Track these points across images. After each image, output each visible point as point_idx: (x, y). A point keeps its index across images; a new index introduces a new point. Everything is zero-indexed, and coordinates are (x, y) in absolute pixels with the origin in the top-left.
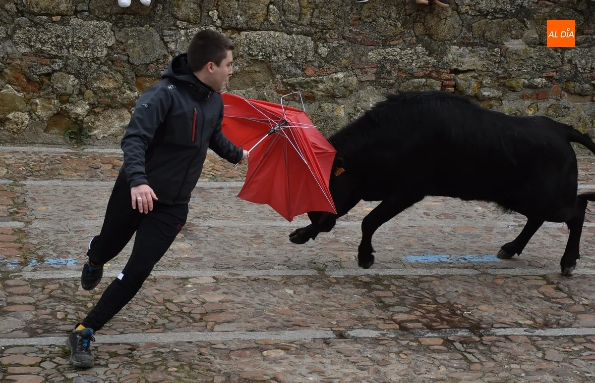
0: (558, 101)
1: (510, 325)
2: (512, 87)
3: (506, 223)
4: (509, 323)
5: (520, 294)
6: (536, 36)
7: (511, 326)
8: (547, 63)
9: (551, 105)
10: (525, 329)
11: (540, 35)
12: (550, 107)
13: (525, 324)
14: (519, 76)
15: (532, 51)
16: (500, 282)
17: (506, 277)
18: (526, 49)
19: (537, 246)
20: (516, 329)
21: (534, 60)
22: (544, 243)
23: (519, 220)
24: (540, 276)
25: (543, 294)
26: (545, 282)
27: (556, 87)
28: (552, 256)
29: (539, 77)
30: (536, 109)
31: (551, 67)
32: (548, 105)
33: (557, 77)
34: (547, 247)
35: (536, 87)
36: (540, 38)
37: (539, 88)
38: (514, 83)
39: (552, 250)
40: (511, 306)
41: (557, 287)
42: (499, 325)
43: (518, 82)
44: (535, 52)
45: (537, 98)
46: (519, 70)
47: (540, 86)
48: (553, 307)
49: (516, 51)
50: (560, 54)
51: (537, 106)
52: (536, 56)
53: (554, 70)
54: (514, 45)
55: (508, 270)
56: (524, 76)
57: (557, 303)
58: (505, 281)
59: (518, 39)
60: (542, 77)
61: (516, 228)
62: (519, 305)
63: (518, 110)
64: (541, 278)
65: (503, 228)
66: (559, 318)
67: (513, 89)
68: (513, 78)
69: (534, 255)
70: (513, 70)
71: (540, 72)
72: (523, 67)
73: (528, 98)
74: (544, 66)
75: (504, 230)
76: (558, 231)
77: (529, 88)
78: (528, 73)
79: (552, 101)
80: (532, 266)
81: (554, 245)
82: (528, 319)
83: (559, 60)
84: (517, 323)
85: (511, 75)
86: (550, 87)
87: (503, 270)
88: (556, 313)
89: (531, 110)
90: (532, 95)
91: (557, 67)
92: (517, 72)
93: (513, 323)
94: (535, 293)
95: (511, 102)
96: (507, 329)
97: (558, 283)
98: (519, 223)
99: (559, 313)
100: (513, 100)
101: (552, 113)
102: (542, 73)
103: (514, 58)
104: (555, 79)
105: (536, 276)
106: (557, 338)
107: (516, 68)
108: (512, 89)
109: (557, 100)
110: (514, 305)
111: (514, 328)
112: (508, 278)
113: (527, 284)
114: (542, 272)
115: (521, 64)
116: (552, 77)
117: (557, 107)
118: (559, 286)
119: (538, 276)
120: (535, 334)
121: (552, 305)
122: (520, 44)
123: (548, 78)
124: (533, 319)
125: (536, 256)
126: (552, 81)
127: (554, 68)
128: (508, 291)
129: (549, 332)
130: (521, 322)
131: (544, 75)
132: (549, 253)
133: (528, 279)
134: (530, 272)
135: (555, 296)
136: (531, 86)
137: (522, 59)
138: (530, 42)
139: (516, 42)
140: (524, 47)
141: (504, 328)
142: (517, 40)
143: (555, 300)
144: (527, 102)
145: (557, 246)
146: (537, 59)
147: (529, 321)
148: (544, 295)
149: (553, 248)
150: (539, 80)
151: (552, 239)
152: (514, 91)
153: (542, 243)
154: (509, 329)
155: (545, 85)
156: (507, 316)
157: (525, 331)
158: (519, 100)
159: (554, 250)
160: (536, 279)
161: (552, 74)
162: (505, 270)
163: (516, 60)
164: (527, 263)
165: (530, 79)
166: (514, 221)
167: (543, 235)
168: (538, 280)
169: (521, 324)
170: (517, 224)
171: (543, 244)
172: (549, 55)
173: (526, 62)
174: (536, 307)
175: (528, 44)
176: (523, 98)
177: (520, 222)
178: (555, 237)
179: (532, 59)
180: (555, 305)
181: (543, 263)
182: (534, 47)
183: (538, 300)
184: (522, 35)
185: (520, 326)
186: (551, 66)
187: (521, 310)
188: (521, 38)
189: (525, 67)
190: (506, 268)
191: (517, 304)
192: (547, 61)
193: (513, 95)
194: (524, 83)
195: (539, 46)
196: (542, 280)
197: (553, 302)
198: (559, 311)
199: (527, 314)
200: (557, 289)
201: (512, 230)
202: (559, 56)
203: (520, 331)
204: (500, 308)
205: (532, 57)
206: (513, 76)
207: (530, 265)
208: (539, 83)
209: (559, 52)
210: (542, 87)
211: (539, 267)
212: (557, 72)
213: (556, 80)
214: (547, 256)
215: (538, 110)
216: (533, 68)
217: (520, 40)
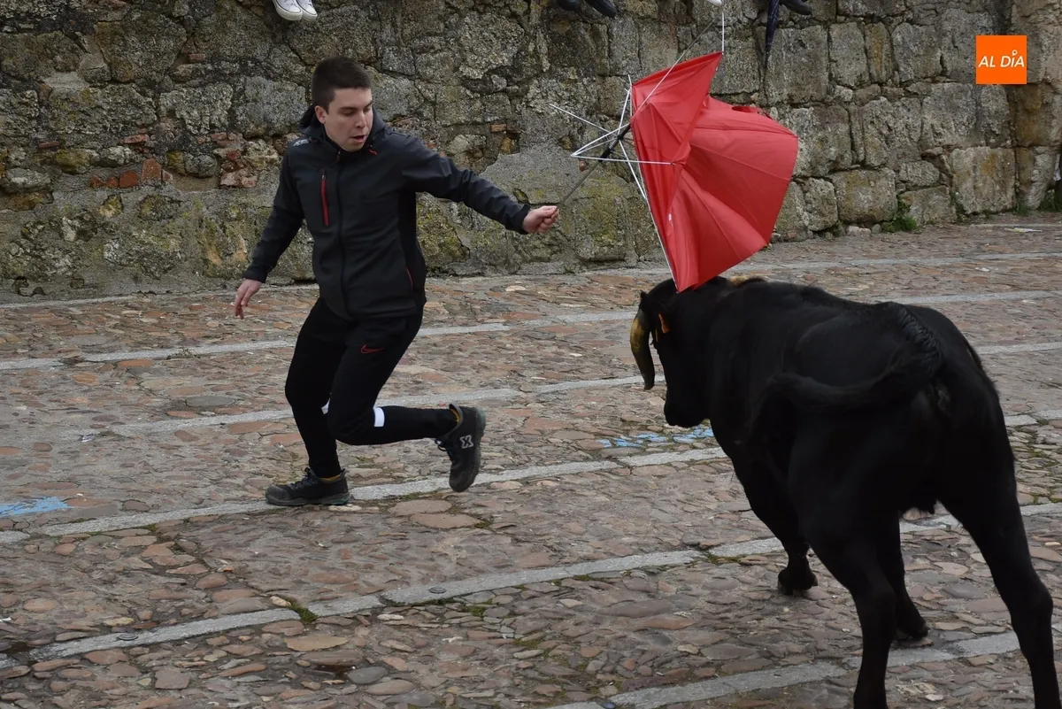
0: (157, 190)
1: (87, 631)
2: (68, 166)
3: (76, 432)
4: (89, 628)
5: (107, 568)
6: (102, 65)
7: (89, 633)
8: (129, 117)
9: (146, 198)
10: (118, 635)
11: (109, 65)
12: (144, 201)
13: (118, 625)
14: (79, 144)
15: (98, 95)
16: (68, 548)
17: (77, 539)
18: (88, 92)
19: (138, 472)
20: (101, 637)
21: (105, 113)
22: (151, 462)
23: (102, 423)
24: (144, 528)
25: (150, 561)
26: (154, 539)
27: (151, 163)
28: (165, 486)
29: (119, 144)
30: (120, 206)
31: (137, 125)
32: (140, 198)
33: (151, 144)
34: (156, 471)
35: (113, 165)
36: (111, 70)
37: (120, 166)
38: (71, 158)
39: (165, 474)
40: (91, 595)
41: (176, 544)
42: (68, 636)
43: (79, 156)
44: (104, 97)
45: (119, 186)
46: (79, 132)
47: (122, 161)
48: (170, 586)
49: (67, 95)
50: (151, 100)
51: (121, 201)
52: (108, 103)
53: (144, 130)
54: (64, 83)
55: (83, 523)
56: (90, 143)
57: (178, 576)
58: (77, 546)
59: (69, 71)
60: (123, 145)
61: (98, 440)
62: (106, 591)
63: (84, 210)
64: (147, 531)
65: (71, 442)
66: (182, 603)
67: (71, 170)
68: (69, 147)
69: (133, 488)
70: (67, 133)
71: (118, 136)
72: (85, 127)
73: (103, 185)
74: (124, 122)
75: (74, 446)
76: (175, 437)
77: (102, 167)
78: (96, 137)
79: (147, 190)
80: (129, 510)
81: (170, 465)
82: (123, 615)
83: (152, 111)
84: (102, 626)
85: (64, 141)
86: (141, 163)
87: (74, 525)
88: (176, 595)
89: (110, 209)
90: (109, 180)
91: (149, 125)
92: (76, 136)
93: (95, 626)
94: (136, 562)
95: (70, 195)
96: (83, 641)
97: (178, 537)
98: (102, 430)
99: (182, 595)
100: (74, 191)
101: (149, 213)
102: (123, 137)
103: (67, 108)
104: (147, 148)
105: (137, 528)
106: (178, 643)
107: (73, 128)
108: (69, 170)
109: (157, 187)
110: (95, 591)
111: (96, 636)
112: (84, 539)
113: (120, 546)
114: (148, 520)
115: (81, 120)
116: (142, 144)
117: (157, 202)
118: (179, 543)
119: (141, 528)
120: (136, 642)
121: (167, 580)
122: (73, 81)
123: (134, 146)
124: (131, 613)
125: (136, 491)
126: (142, 152)
127: (143, 126)
128: (86, 564)
129: (163, 634)
130: (109, 623)
131: (127, 140)
132: (161, 482)
133: (121, 538)
134: (125, 524)
135: (175, 562)
136: (103, 163)
137: (83, 113)
138: (93, 78)
139: (66, 77)
140: (83, 86)
141: (78, 639)
142: (68, 74)
143: (173, 571)
144: (102, 194)
145: (174, 467)
146: (109, 111)
147: (124, 619)
148: (152, 564)
149: (167, 470)
150: (118, 150)
151: (166, 453)
152: (73, 173)
153: (146, 464)
154: (87, 640)
155: (131, 160)
156: (84, 615)
157: (118, 639)
158: (85, 191)
159: (170, 474)
160: (137, 535)
161: (140, 138)
162: (79, 525)
163: (70, 113)
164: (120, 505)
165: (101, 149)
166: (92, 427)
167: (147, 447)
168: (143, 535)
169: (111, 627)
170: (97, 432)
171: (148, 464)
172: (131, 102)
173: (89, 115)
174: (138, 589)
175: (90, 82)
176: (91, 186)
177: (103, 427)
178: (169, 449)
179: (100, 110)
180: (173, 580)
181: (149, 502)
182: (101, 88)
183: (142, 575)
184: (76, 65)
185: (108, 629)
186: (138, 123)
187: (109, 600)
188: (75, 70)
189: (89, 127)
190: (80, 521)
191: (103, 589)
192: (130, 113)
193: (72, 182)
194: (91, 156)
195: (110, 86)
196: (148, 534)
197: (171, 576)
198: (181, 590)
199: (123, 606)
200: (177, 549)
201: (89, 444)
202: (150, 103)
203: (109, 640)
204: (70, 600)
205: (100, 107)
206: (68, 143)
207: (125, 510)
208: (119, 157)
209: (148, 97)
210: (125, 163)
211: (142, 512)
212: (150, 135)
213: (150, 148)
214: (157, 487)
215: (123, 207)
216: (105, 127)
217: (74, 75)
